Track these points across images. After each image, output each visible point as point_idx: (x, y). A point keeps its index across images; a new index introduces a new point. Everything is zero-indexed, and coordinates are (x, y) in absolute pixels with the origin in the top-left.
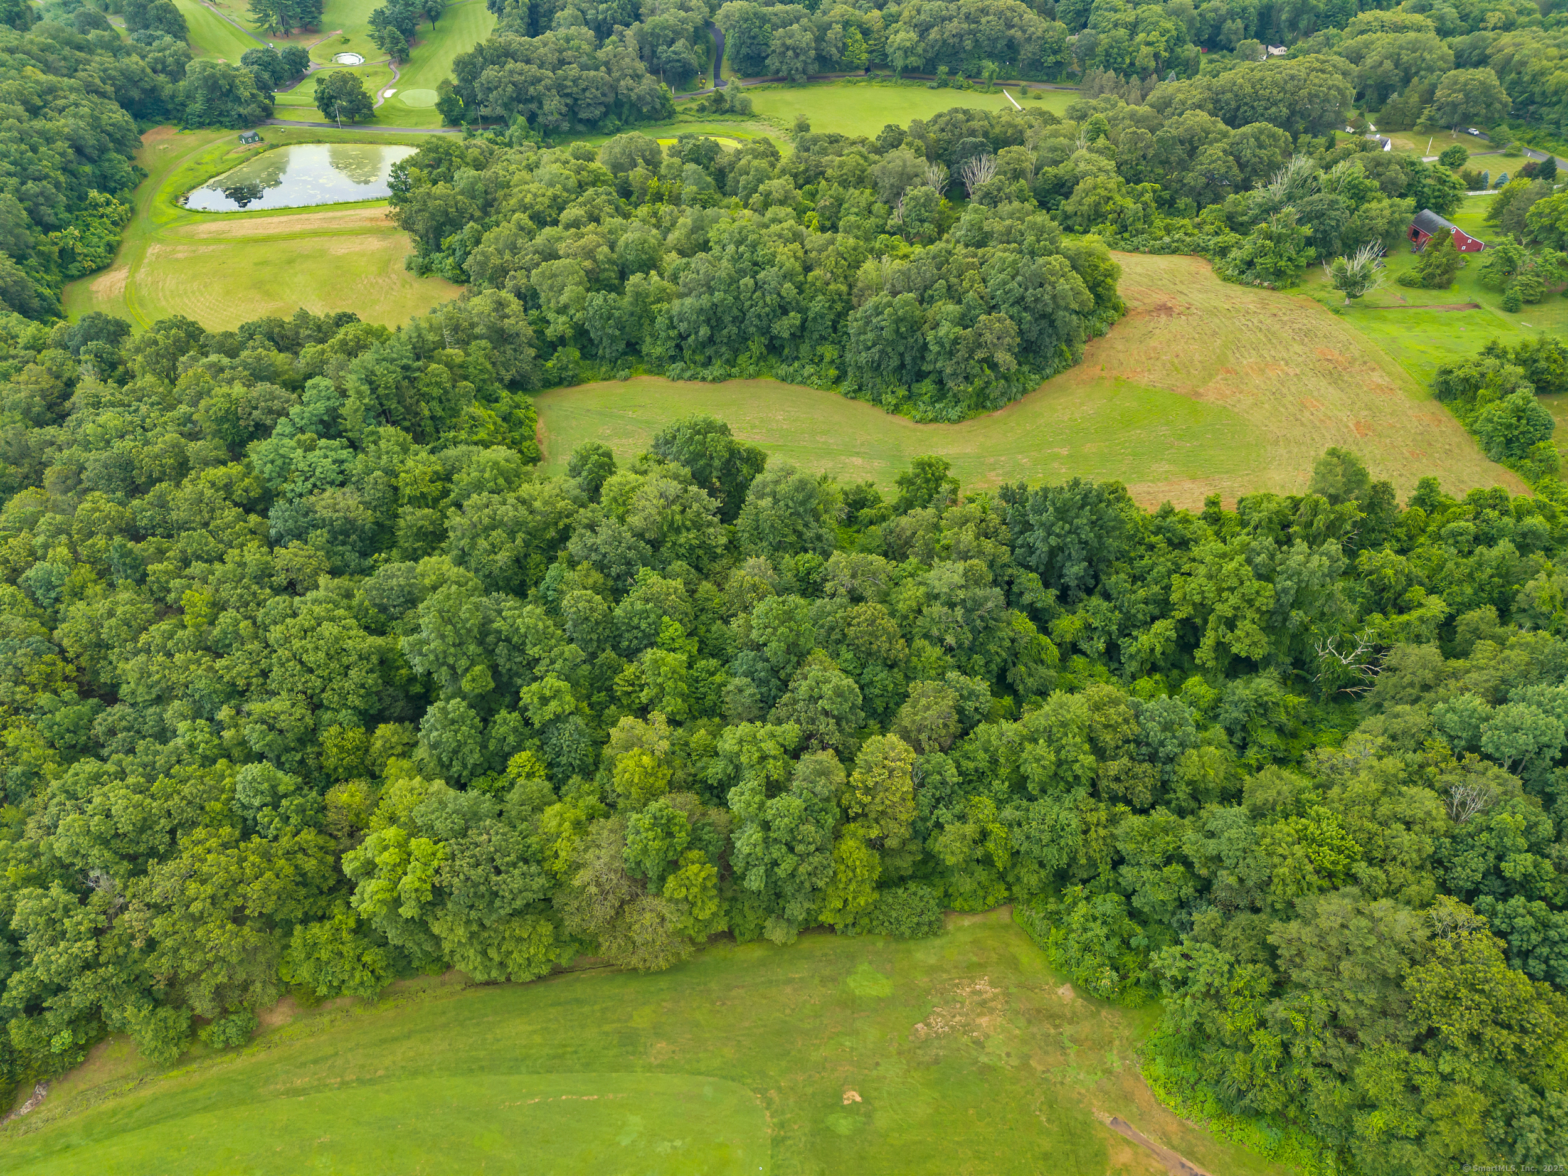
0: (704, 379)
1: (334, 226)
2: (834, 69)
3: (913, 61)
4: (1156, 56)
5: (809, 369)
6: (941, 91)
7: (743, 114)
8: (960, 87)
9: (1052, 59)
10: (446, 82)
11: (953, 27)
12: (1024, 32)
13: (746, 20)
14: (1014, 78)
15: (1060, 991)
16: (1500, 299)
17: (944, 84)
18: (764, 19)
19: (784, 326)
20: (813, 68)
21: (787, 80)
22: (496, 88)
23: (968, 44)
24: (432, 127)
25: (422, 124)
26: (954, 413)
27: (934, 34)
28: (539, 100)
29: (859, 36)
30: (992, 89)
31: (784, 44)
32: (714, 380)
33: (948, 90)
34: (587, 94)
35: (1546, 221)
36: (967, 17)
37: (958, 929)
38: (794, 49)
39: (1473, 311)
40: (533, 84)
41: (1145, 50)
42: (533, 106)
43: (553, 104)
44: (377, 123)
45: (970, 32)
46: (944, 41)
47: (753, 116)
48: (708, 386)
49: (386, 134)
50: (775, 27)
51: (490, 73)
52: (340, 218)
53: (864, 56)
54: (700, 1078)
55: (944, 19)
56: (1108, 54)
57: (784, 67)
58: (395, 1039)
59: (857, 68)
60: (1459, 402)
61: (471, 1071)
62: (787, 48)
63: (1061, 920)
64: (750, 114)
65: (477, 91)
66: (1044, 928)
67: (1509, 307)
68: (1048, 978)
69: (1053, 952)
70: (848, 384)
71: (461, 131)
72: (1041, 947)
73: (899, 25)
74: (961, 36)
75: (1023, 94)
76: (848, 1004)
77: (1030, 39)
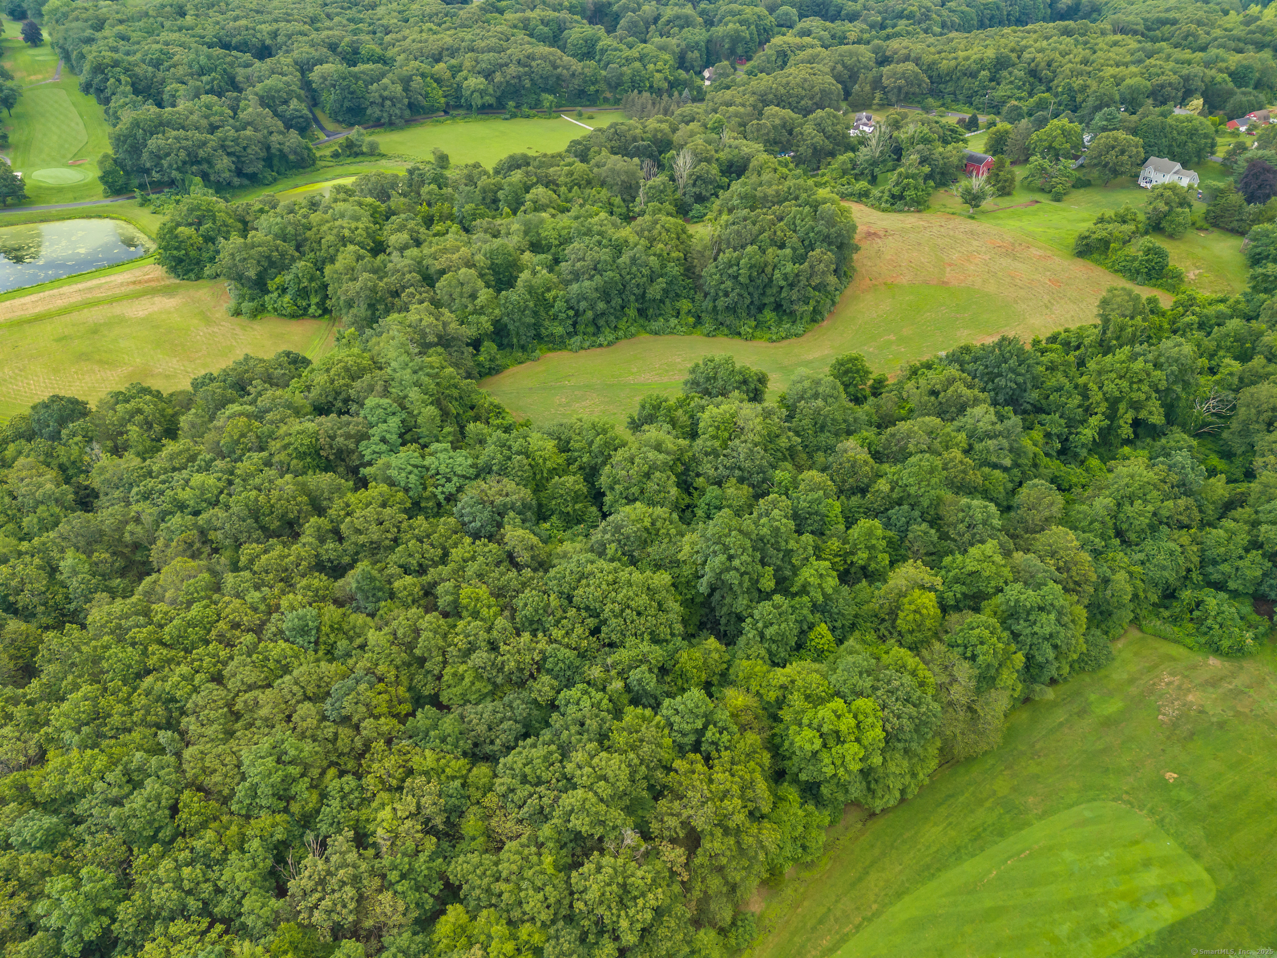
0: (601, 345)
1: (99, 295)
2: (418, 113)
3: (489, 100)
4: (666, 79)
5: (673, 321)
6: (513, 121)
7: (372, 155)
8: (528, 117)
9: (592, 88)
10: (106, 156)
11: (513, 70)
12: (568, 69)
13: (344, 79)
14: (564, 106)
15: (1211, 662)
16: (1049, 196)
17: (514, 116)
18: (356, 77)
19: (655, 291)
20: (407, 113)
21: (390, 125)
22: (168, 154)
23: (527, 83)
24: (95, 199)
25: (82, 198)
26: (799, 328)
27: (498, 77)
28: (208, 161)
29: (435, 85)
30: (554, 115)
31: (381, 96)
32: (609, 345)
33: (518, 120)
34: (249, 151)
35: (1046, 144)
36: (519, 62)
37: (1120, 652)
38: (391, 100)
39: (1038, 205)
40: (200, 147)
41: (658, 75)
42: (205, 167)
43: (224, 163)
44: (32, 203)
45: (526, 74)
46: (507, 82)
47: (383, 156)
48: (604, 350)
49: (54, 211)
50: (367, 84)
51: (154, 142)
52: (99, 287)
53: (443, 100)
54: (1075, 809)
55: (501, 66)
56: (633, 81)
57: (385, 115)
58: (860, 879)
59: (438, 110)
60: (1096, 256)
61: (933, 875)
62: (384, 99)
63: (1175, 620)
64: (379, 155)
65: (146, 160)
66: (1169, 629)
67: (1058, 198)
68: (1198, 658)
69: (1189, 641)
70: (708, 326)
71: (134, 197)
72: (1176, 642)
73: (465, 73)
74: (519, 77)
75: (580, 116)
76: (1108, 723)
77: (573, 75)
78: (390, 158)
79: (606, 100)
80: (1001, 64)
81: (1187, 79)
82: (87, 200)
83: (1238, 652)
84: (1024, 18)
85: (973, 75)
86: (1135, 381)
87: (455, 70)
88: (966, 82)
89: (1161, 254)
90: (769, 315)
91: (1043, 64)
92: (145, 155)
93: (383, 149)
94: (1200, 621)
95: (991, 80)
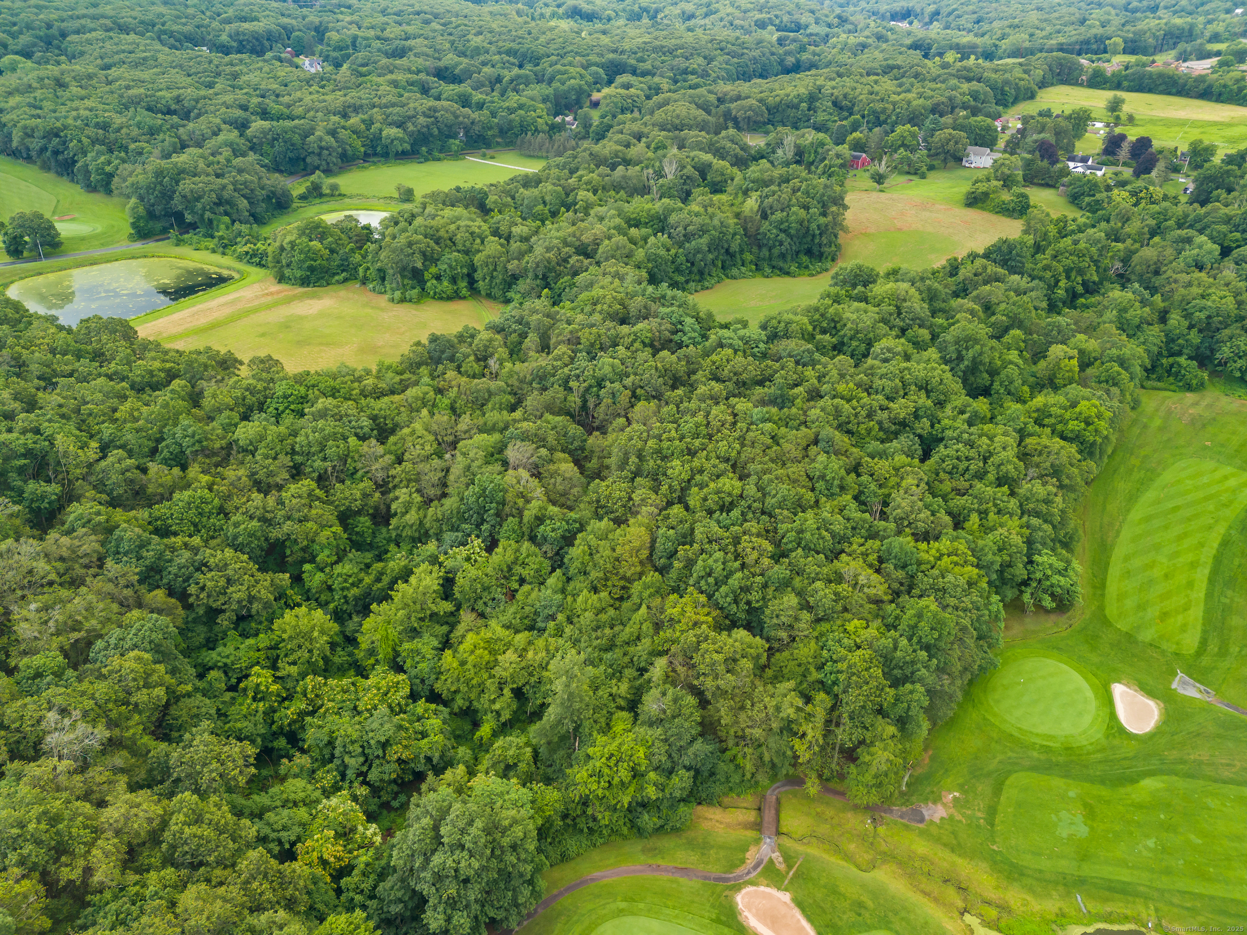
2: (343, 161)
3: (407, 146)
7: (332, 195)
8: (439, 160)
9: (488, 134)
11: (422, 120)
12: (467, 119)
15: (1188, 395)
17: (427, 160)
18: (291, 131)
22: (201, 197)
23: (435, 131)
25: (109, 244)
26: (827, 265)
27: (411, 127)
29: (355, 136)
30: (461, 157)
31: (319, 146)
35: (900, 143)
36: (425, 114)
38: (327, 149)
39: (914, 182)
40: (222, 190)
42: (227, 207)
44: (65, 251)
45: (433, 123)
46: (418, 131)
47: (344, 196)
49: (96, 255)
50: (304, 136)
51: (186, 187)
53: (362, 149)
55: (411, 117)
56: (521, 126)
59: (358, 158)
60: (980, 205)
62: (321, 148)
63: (1159, 379)
64: (340, 195)
65: (177, 203)
66: (1160, 384)
67: (923, 177)
68: (1179, 395)
69: (1172, 387)
70: (768, 270)
71: (169, 238)
72: (1165, 390)
73: (378, 125)
74: (428, 127)
75: (484, 156)
76: (1161, 429)
77: (473, 123)
78: (350, 197)
79: (498, 143)
80: (812, 98)
81: (950, 99)
82: (117, 245)
83: (1201, 386)
84: (764, 73)
85: (796, 107)
86: (1080, 255)
87: (369, 123)
88: (792, 113)
89: (1025, 196)
90: (805, 259)
91: (841, 97)
92: (177, 198)
93: (343, 190)
94: (1177, 374)
95: (809, 110)
